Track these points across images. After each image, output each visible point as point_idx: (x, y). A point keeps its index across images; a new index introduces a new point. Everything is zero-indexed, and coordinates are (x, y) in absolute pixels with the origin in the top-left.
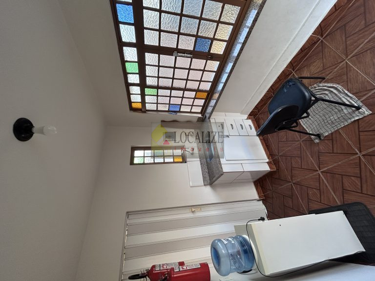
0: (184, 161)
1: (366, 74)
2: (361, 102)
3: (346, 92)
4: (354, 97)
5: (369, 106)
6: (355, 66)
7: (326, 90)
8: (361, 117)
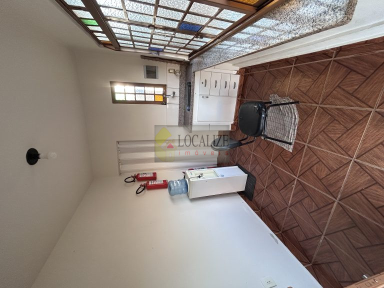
0: (164, 103)
1: (312, 129)
2: (295, 142)
3: (296, 128)
4: (295, 135)
5: (295, 148)
6: (316, 117)
7: (291, 113)
8: (287, 149)
